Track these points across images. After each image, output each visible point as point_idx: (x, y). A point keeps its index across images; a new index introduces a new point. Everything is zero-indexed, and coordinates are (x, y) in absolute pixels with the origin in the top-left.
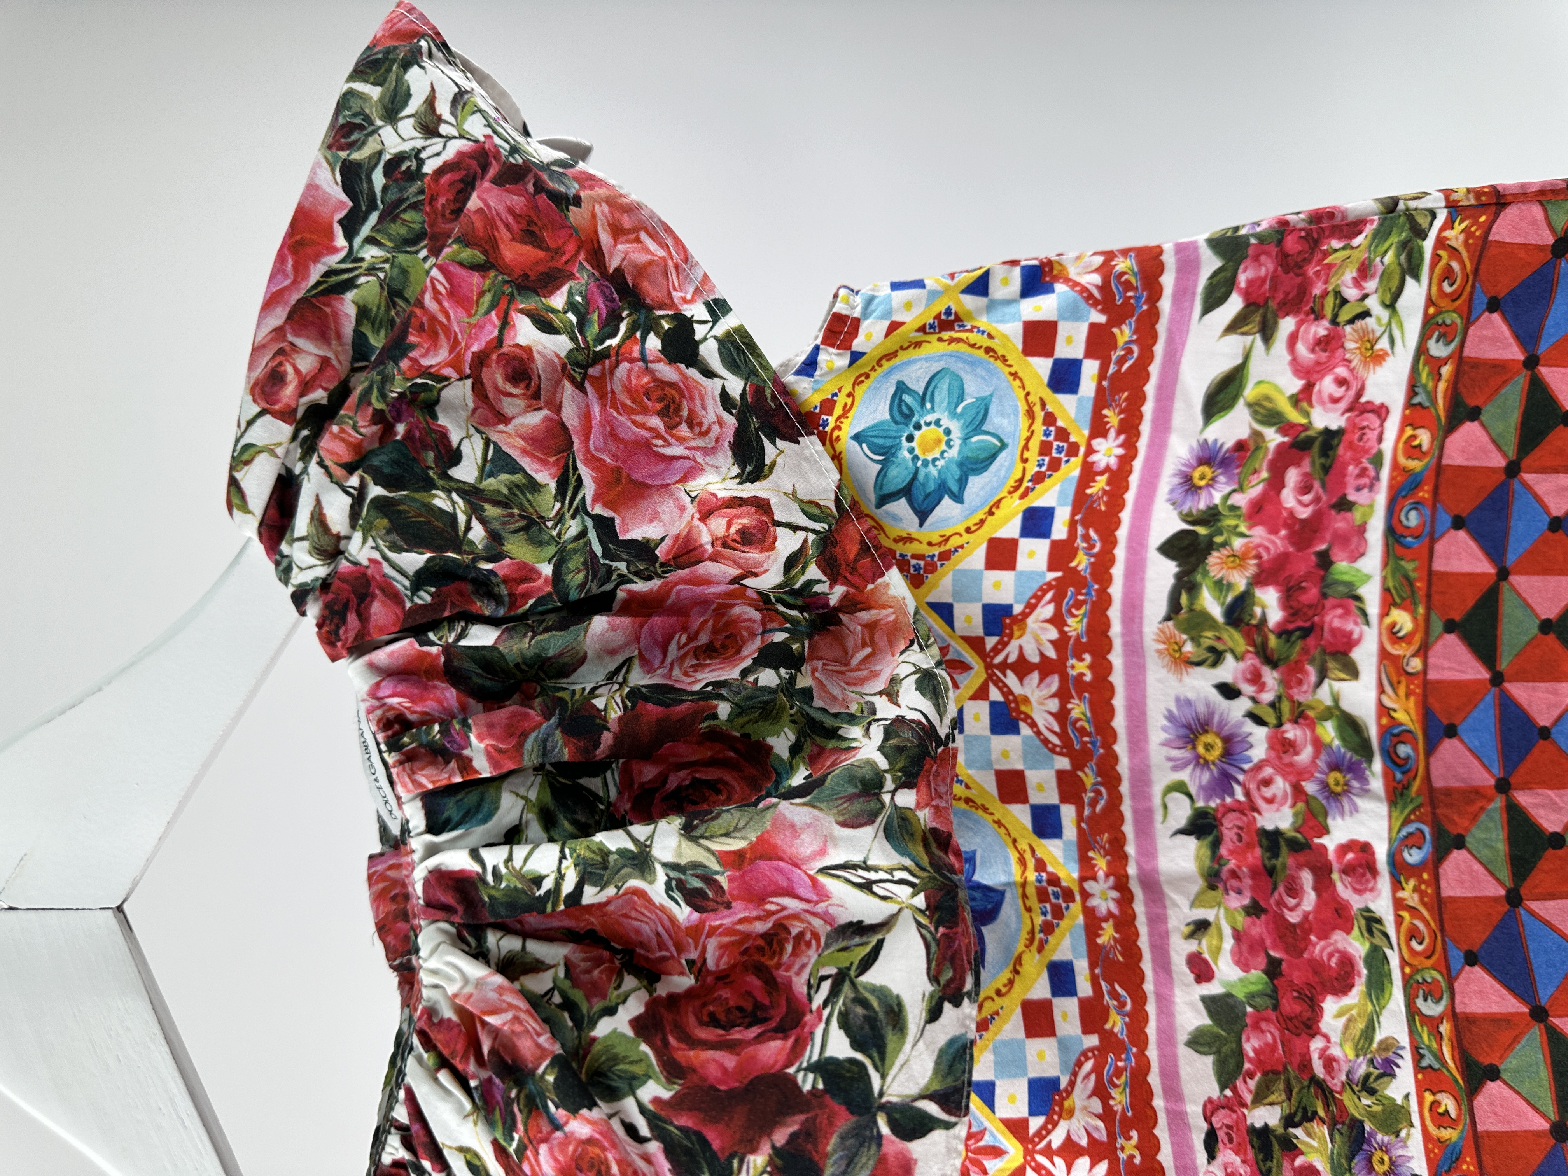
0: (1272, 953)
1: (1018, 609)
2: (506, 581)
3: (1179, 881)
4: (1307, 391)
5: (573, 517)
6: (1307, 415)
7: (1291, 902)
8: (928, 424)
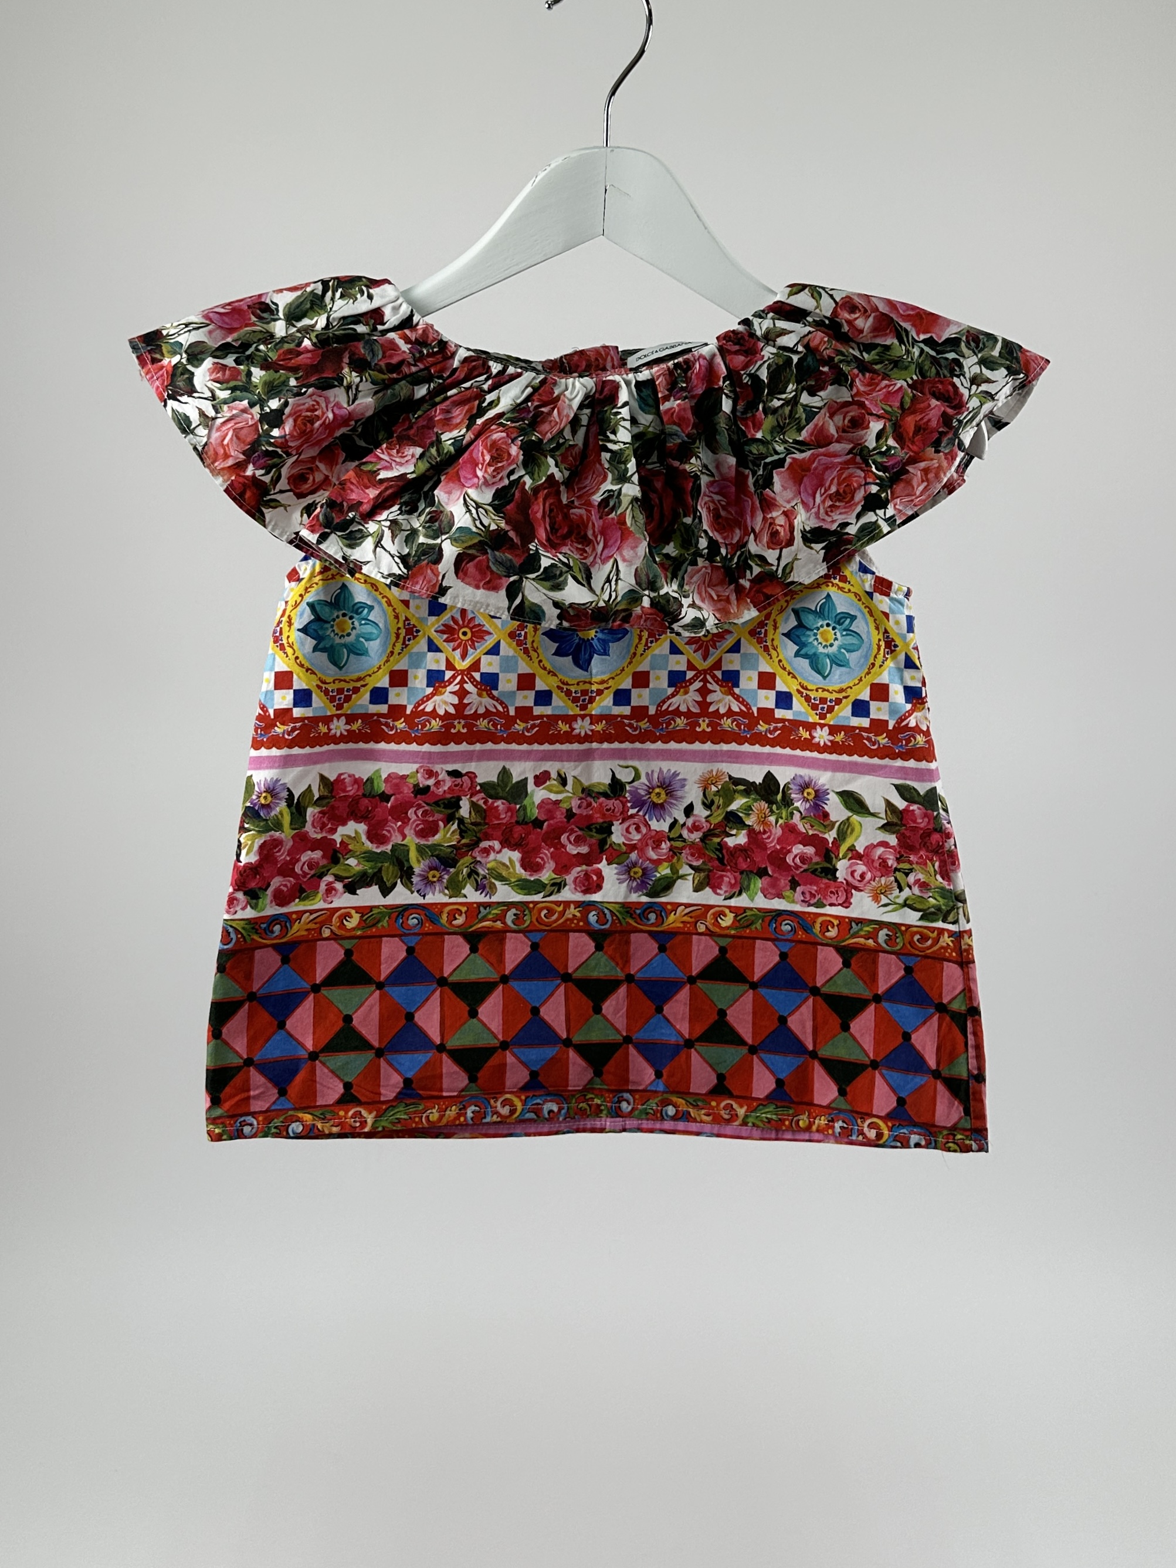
0: (546, 824)
1: (737, 690)
2: (754, 416)
3: (588, 771)
4: (858, 856)
5: (785, 448)
6: (844, 857)
7: (572, 839)
8: (835, 634)
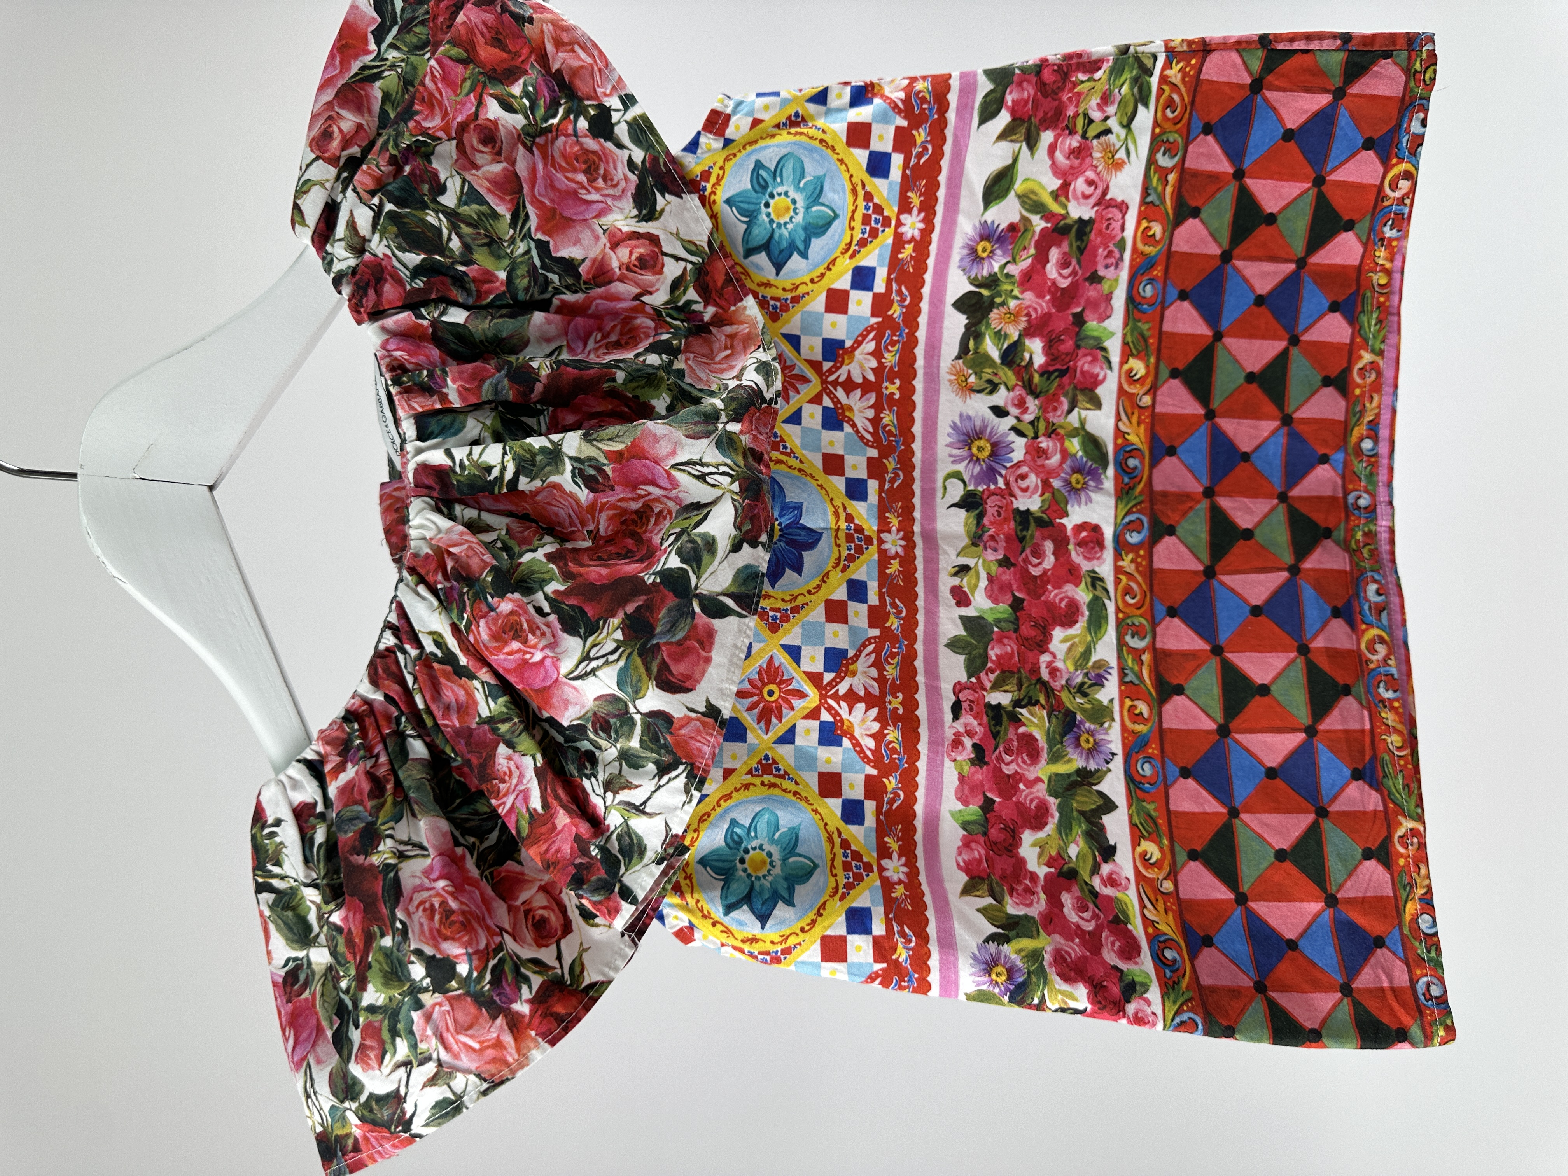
0: (1017, 594)
1: (848, 344)
2: (475, 280)
3: (951, 538)
4: (1065, 188)
5: (522, 240)
6: (1066, 207)
7: (1035, 561)
8: (779, 194)
